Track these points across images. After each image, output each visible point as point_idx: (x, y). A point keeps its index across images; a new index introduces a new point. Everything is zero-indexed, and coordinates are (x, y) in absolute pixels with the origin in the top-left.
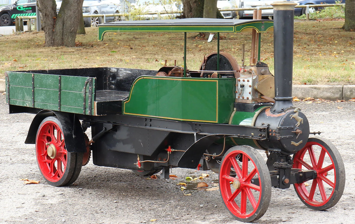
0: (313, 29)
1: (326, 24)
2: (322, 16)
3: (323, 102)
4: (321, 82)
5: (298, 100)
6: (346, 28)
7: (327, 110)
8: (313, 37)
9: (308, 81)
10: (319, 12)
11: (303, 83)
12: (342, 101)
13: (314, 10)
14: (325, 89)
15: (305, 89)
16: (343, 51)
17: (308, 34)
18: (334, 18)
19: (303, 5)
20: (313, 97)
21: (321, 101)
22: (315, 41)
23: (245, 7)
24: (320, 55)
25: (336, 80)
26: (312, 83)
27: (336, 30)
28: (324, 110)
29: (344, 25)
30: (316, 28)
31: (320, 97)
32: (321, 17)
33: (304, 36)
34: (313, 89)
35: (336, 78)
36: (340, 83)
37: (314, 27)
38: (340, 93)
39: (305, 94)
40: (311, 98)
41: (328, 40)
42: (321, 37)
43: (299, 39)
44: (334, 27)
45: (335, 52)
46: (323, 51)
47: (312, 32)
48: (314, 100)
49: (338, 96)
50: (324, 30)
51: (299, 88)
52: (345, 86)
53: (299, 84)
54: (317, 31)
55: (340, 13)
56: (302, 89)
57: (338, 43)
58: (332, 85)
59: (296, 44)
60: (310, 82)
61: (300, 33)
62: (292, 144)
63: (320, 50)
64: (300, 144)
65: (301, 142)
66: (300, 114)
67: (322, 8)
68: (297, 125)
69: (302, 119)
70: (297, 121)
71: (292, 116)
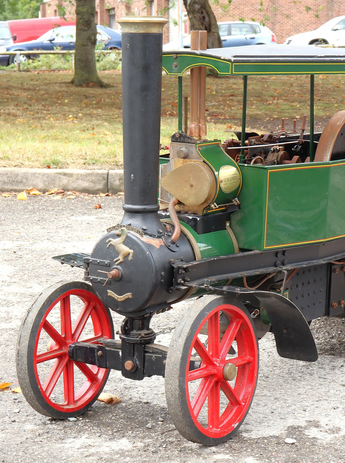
0: (32, 82)
1: (48, 77)
2: (37, 67)
3: (77, 197)
4: (73, 164)
5: (37, 193)
6: (76, 82)
7: (90, 213)
8: (34, 94)
9: (53, 163)
10: (33, 62)
11: (46, 166)
12: (107, 195)
13: (25, 58)
14: (81, 176)
15: (48, 176)
16: (80, 115)
17: (26, 89)
18: (52, 69)
19: (12, 52)
20: (61, 188)
21: (74, 194)
22: (37, 101)
24: (52, 119)
25: (96, 161)
26: (60, 165)
27: (63, 85)
28: (86, 211)
29: (74, 78)
30: (35, 81)
31: (72, 189)
32: (35, 68)
33: (22, 93)
34: (61, 176)
35: (96, 158)
36: (104, 167)
37: (32, 80)
38: (104, 182)
39: (49, 183)
40: (58, 190)
41: (55, 98)
42: (44, 94)
43: (15, 97)
44: (59, 81)
45: (71, 116)
46: (54, 114)
47: (31, 87)
48: (63, 192)
49: (100, 186)
50: (46, 84)
51: (39, 174)
52: (111, 172)
53: (39, 168)
54: (38, 86)
55: (61, 63)
56: (43, 176)
57: (69, 103)
58: (91, 170)
59: (13, 103)
60: (56, 164)
61: (14, 87)
62: (110, 296)
63: (49, 112)
64: (127, 299)
65: (129, 295)
66: (128, 242)
67: (36, 55)
68: (116, 261)
69: (131, 251)
70: (118, 253)
71: (111, 243)
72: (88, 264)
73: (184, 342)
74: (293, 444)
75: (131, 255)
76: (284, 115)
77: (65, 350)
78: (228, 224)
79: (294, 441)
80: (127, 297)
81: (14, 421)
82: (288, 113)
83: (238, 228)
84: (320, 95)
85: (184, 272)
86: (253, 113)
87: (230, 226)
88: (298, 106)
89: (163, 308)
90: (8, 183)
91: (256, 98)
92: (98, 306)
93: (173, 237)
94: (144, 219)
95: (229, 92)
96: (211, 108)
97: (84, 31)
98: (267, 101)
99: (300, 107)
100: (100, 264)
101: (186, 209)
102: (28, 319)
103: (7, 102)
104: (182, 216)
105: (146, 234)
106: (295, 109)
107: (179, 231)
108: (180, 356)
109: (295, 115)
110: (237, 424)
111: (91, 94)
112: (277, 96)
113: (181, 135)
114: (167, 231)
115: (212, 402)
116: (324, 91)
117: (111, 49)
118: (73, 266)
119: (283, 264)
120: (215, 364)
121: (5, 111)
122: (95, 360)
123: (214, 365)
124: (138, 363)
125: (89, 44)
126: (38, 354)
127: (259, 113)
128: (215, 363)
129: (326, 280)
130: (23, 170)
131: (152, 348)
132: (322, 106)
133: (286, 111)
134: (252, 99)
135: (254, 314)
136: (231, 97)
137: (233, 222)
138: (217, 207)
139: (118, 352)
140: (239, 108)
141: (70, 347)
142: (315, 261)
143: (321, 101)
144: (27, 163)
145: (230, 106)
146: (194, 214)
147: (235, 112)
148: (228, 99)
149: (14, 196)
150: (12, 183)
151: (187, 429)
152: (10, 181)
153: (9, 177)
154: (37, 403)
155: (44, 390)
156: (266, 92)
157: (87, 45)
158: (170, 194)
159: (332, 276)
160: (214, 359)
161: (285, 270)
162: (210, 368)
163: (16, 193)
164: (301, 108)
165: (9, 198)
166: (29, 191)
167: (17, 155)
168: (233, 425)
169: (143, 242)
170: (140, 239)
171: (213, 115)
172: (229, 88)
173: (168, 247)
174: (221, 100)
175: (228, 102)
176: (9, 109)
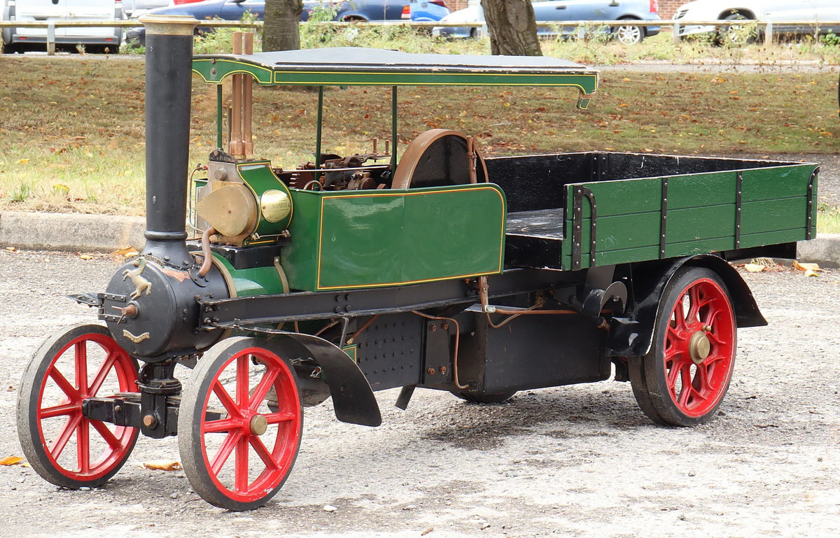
2: (208, 50)
10: (202, 40)
16: (254, 137)
23: (18, 20)
24: (199, 143)
32: (205, 51)
42: (202, 101)
51: (141, 225)
53: (141, 215)
62: (125, 337)
63: (199, 132)
64: (144, 340)
65: (146, 335)
66: (146, 273)
67: (208, 28)
68: (133, 296)
69: (150, 284)
70: (135, 287)
71: (128, 274)
72: (103, 300)
73: (200, 385)
74: (332, 511)
75: (149, 288)
76: (626, 145)
77: (78, 406)
78: (277, 260)
79: (334, 509)
80: (144, 338)
81: (15, 489)
82: (633, 143)
83: (289, 266)
84: (699, 112)
85: (211, 310)
86: (570, 141)
87: (280, 262)
88: (653, 131)
89: (191, 353)
90: (91, 238)
91: (582, 116)
92: (123, 356)
93: (201, 271)
94: (168, 248)
95: (536, 104)
96: (497, 130)
98: (601, 120)
99: (657, 132)
100: (116, 299)
101: (225, 240)
102: (32, 364)
103: (132, 113)
104: (219, 248)
105: (168, 265)
106: (646, 136)
107: (209, 263)
108: (195, 400)
109: (645, 146)
110: (271, 489)
111: (288, 102)
112: (621, 113)
113: (220, 154)
114: (195, 263)
115: (239, 460)
116: (708, 105)
117: (348, 19)
118: (91, 306)
119: (346, 311)
120: (242, 416)
121: (122, 129)
122: (112, 417)
123: (240, 416)
124: (159, 418)
125: (289, 12)
126: (42, 408)
127: (580, 141)
128: (242, 414)
129: (419, 338)
130: (117, 218)
131: (175, 399)
132: (696, 132)
133: (629, 139)
134: (574, 117)
135: (315, 373)
136: (537, 113)
137: (284, 258)
138: (259, 237)
139: (138, 406)
140: (546, 133)
141: (84, 402)
142: (389, 309)
143: (697, 124)
144: (123, 208)
145: (532, 128)
146: (233, 246)
147: (538, 138)
148: (531, 115)
149: (99, 259)
150: (98, 238)
151: (202, 487)
152: (94, 236)
153: (94, 229)
154: (40, 465)
155: (51, 452)
156: (601, 105)
157: (284, 15)
158: (208, 223)
159: (428, 334)
160: (242, 410)
161: (346, 316)
162: (236, 420)
163: (102, 255)
164: (657, 135)
165: (91, 260)
166: (124, 252)
167: (109, 196)
168: (265, 490)
169: (162, 273)
170: (160, 271)
171: (498, 144)
172: (538, 97)
173: (195, 282)
174: (517, 117)
175: (530, 121)
176: (130, 126)
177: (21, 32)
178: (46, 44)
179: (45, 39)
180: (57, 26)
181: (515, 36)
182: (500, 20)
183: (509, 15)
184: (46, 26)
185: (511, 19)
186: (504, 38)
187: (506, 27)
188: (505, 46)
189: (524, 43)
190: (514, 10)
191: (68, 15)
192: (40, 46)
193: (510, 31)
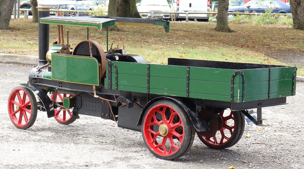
23: (180, 12)
29: (216, 27)
97: (222, 3)
136: (291, 40)
148: (288, 40)
157: (223, 10)
173: (37, 72)
174: (283, 41)
175: (286, 42)
177: (180, 15)
178: (186, 18)
179: (185, 17)
180: (189, 13)
181: (299, 18)
182: (295, 13)
183: (298, 11)
184: (186, 13)
185: (299, 13)
186: (296, 18)
187: (297, 15)
188: (296, 20)
189: (302, 19)
190: (299, 10)
191: (194, 10)
192: (184, 19)
193: (298, 16)
